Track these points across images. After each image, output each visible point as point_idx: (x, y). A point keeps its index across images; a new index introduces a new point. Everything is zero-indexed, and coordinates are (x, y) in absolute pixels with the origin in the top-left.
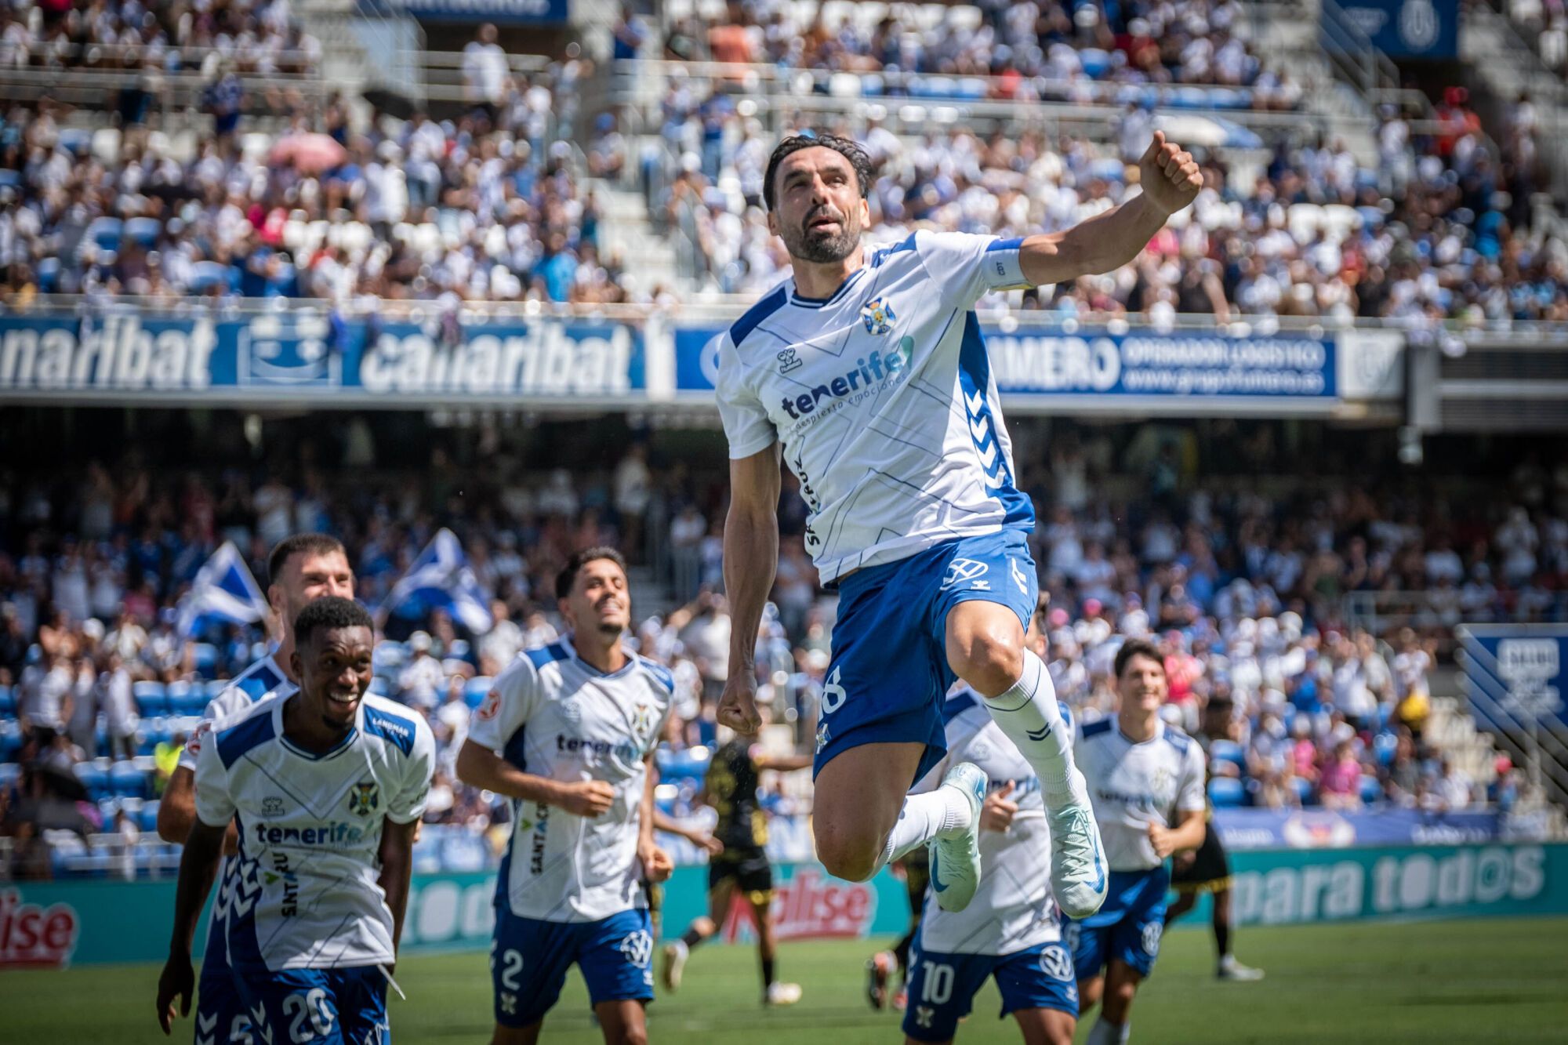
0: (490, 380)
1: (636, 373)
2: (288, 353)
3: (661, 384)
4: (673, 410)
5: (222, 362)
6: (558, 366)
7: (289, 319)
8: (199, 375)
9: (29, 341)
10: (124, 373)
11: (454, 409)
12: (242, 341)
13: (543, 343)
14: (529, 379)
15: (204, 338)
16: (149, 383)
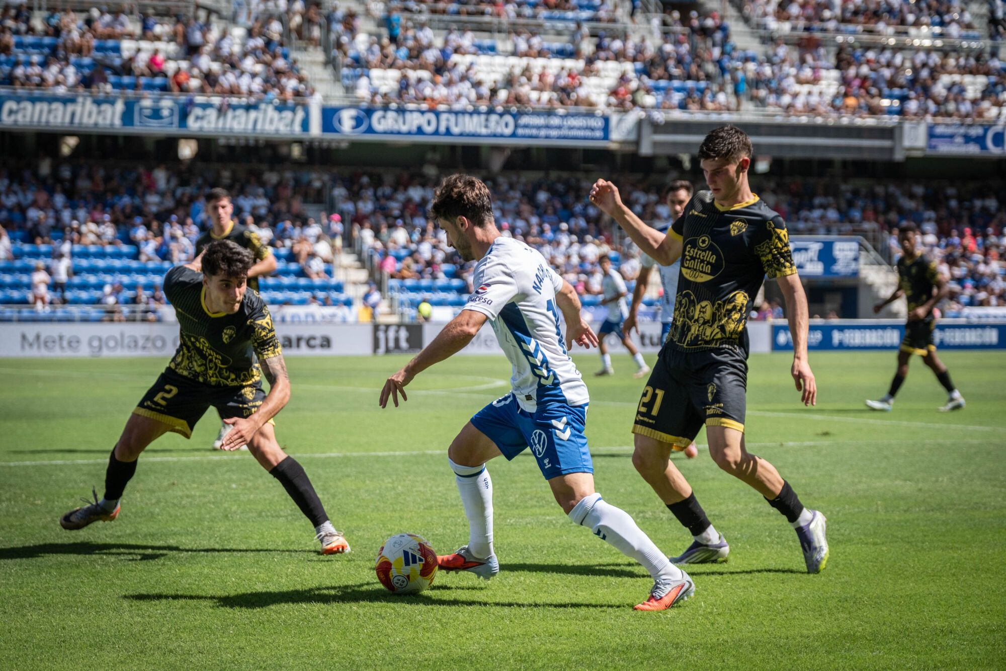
0: (242, 126)
1: (305, 125)
2: (156, 114)
3: (316, 130)
4: (321, 141)
5: (127, 117)
6: (271, 122)
7: (157, 100)
8: (117, 122)
9: (45, 106)
10: (85, 120)
11: (228, 138)
12: (136, 109)
13: (265, 111)
14: (259, 127)
15: (120, 106)
16: (96, 124)
